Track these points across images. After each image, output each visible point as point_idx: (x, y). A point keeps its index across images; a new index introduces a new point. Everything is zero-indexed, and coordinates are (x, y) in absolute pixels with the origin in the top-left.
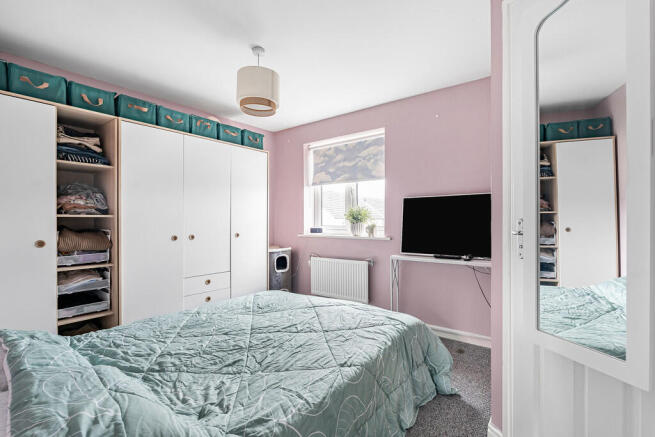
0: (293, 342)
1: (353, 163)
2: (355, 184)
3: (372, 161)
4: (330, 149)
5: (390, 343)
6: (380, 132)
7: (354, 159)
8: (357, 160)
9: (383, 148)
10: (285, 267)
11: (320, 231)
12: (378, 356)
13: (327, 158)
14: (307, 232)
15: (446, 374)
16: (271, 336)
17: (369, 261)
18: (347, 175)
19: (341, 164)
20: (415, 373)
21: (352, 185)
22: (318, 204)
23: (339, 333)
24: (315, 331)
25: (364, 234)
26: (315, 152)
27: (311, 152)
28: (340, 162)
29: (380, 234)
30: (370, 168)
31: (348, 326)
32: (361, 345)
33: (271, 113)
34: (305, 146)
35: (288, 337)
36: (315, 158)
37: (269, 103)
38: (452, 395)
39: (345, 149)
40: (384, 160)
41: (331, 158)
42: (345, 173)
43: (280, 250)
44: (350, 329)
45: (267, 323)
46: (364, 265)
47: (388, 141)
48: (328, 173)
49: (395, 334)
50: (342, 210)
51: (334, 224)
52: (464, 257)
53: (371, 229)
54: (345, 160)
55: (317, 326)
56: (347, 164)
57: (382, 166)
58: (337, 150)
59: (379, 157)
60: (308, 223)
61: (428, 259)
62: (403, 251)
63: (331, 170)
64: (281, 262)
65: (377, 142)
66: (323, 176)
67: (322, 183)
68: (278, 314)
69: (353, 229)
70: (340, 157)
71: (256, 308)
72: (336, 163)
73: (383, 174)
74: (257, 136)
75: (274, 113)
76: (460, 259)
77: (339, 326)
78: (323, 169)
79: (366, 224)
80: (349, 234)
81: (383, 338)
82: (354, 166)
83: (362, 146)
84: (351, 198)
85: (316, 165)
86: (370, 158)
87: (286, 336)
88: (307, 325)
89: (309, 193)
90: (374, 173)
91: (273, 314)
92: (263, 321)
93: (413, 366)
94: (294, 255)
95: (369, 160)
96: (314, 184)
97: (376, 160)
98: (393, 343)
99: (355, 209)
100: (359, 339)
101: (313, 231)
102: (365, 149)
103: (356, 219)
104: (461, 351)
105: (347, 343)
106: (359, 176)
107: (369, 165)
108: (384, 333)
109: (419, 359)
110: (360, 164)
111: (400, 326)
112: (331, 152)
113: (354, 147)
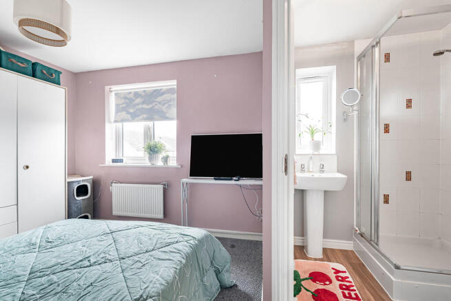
0: (81, 282)
1: (150, 106)
2: (152, 123)
3: (166, 105)
4: (130, 93)
5: (184, 261)
6: (173, 83)
7: (152, 103)
8: (154, 104)
9: (175, 96)
10: (86, 193)
11: (121, 161)
12: (175, 278)
13: (127, 101)
14: (108, 162)
15: (227, 271)
16: (54, 278)
17: (164, 185)
18: (145, 116)
19: (140, 106)
20: (205, 279)
21: (150, 124)
22: (119, 139)
23: (136, 258)
24: (111, 261)
25: (160, 163)
26: (116, 94)
27: (113, 94)
28: (138, 104)
29: (173, 163)
30: (165, 110)
31: (145, 249)
32: (157, 269)
33: (62, 43)
34: (107, 88)
35: (77, 276)
36: (116, 100)
37: (58, 31)
38: (231, 287)
39: (143, 94)
40: (176, 105)
41: (131, 100)
42: (144, 114)
43: (81, 179)
44: (147, 252)
45: (53, 261)
46: (161, 187)
47: (180, 90)
48: (128, 113)
49: (187, 250)
50: (141, 144)
51: (134, 155)
52: (235, 178)
53: (166, 159)
54: (143, 103)
55: (113, 254)
56: (145, 106)
57: (174, 111)
58: (137, 95)
59: (172, 103)
60: (110, 154)
61: (210, 181)
62: (191, 176)
63: (131, 111)
64: (82, 190)
65: (170, 91)
66: (123, 114)
67: (122, 121)
68: (70, 247)
69: (150, 159)
70: (138, 100)
71: (44, 244)
72: (135, 105)
73: (175, 116)
74: (52, 71)
75: (66, 44)
76: (231, 179)
77: (136, 250)
78: (124, 109)
79: (161, 156)
80: (147, 163)
81: (177, 257)
82: (152, 108)
83: (157, 93)
84: (148, 134)
85: (117, 105)
86: (165, 103)
87: (75, 274)
88: (102, 255)
89: (110, 129)
90: (167, 115)
91: (63, 248)
92: (50, 258)
93: (203, 272)
94: (95, 183)
95: (163, 105)
96: (115, 121)
97: (170, 105)
98: (187, 260)
99: (152, 143)
100: (155, 262)
101: (114, 161)
102: (160, 96)
103: (153, 150)
104: (233, 246)
105: (143, 269)
106: (156, 117)
107: (164, 108)
108: (179, 251)
109: (207, 265)
110: (156, 107)
111: (191, 242)
112: (131, 96)
113: (152, 93)
